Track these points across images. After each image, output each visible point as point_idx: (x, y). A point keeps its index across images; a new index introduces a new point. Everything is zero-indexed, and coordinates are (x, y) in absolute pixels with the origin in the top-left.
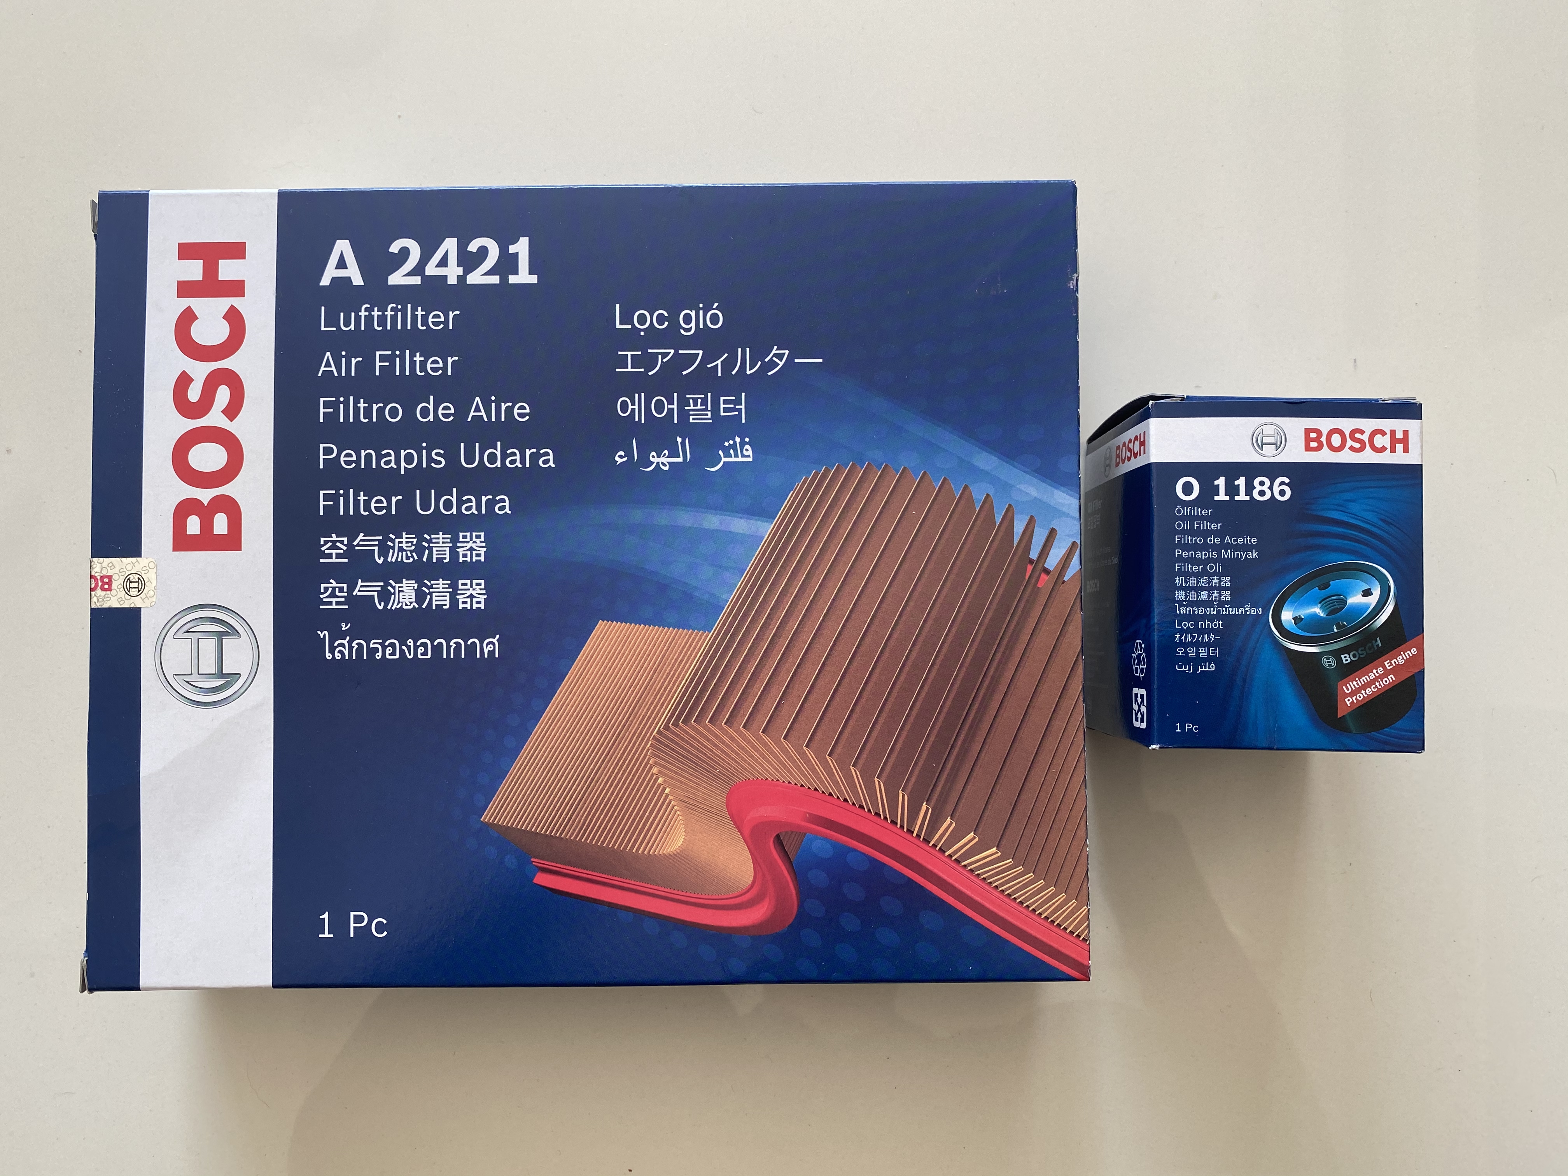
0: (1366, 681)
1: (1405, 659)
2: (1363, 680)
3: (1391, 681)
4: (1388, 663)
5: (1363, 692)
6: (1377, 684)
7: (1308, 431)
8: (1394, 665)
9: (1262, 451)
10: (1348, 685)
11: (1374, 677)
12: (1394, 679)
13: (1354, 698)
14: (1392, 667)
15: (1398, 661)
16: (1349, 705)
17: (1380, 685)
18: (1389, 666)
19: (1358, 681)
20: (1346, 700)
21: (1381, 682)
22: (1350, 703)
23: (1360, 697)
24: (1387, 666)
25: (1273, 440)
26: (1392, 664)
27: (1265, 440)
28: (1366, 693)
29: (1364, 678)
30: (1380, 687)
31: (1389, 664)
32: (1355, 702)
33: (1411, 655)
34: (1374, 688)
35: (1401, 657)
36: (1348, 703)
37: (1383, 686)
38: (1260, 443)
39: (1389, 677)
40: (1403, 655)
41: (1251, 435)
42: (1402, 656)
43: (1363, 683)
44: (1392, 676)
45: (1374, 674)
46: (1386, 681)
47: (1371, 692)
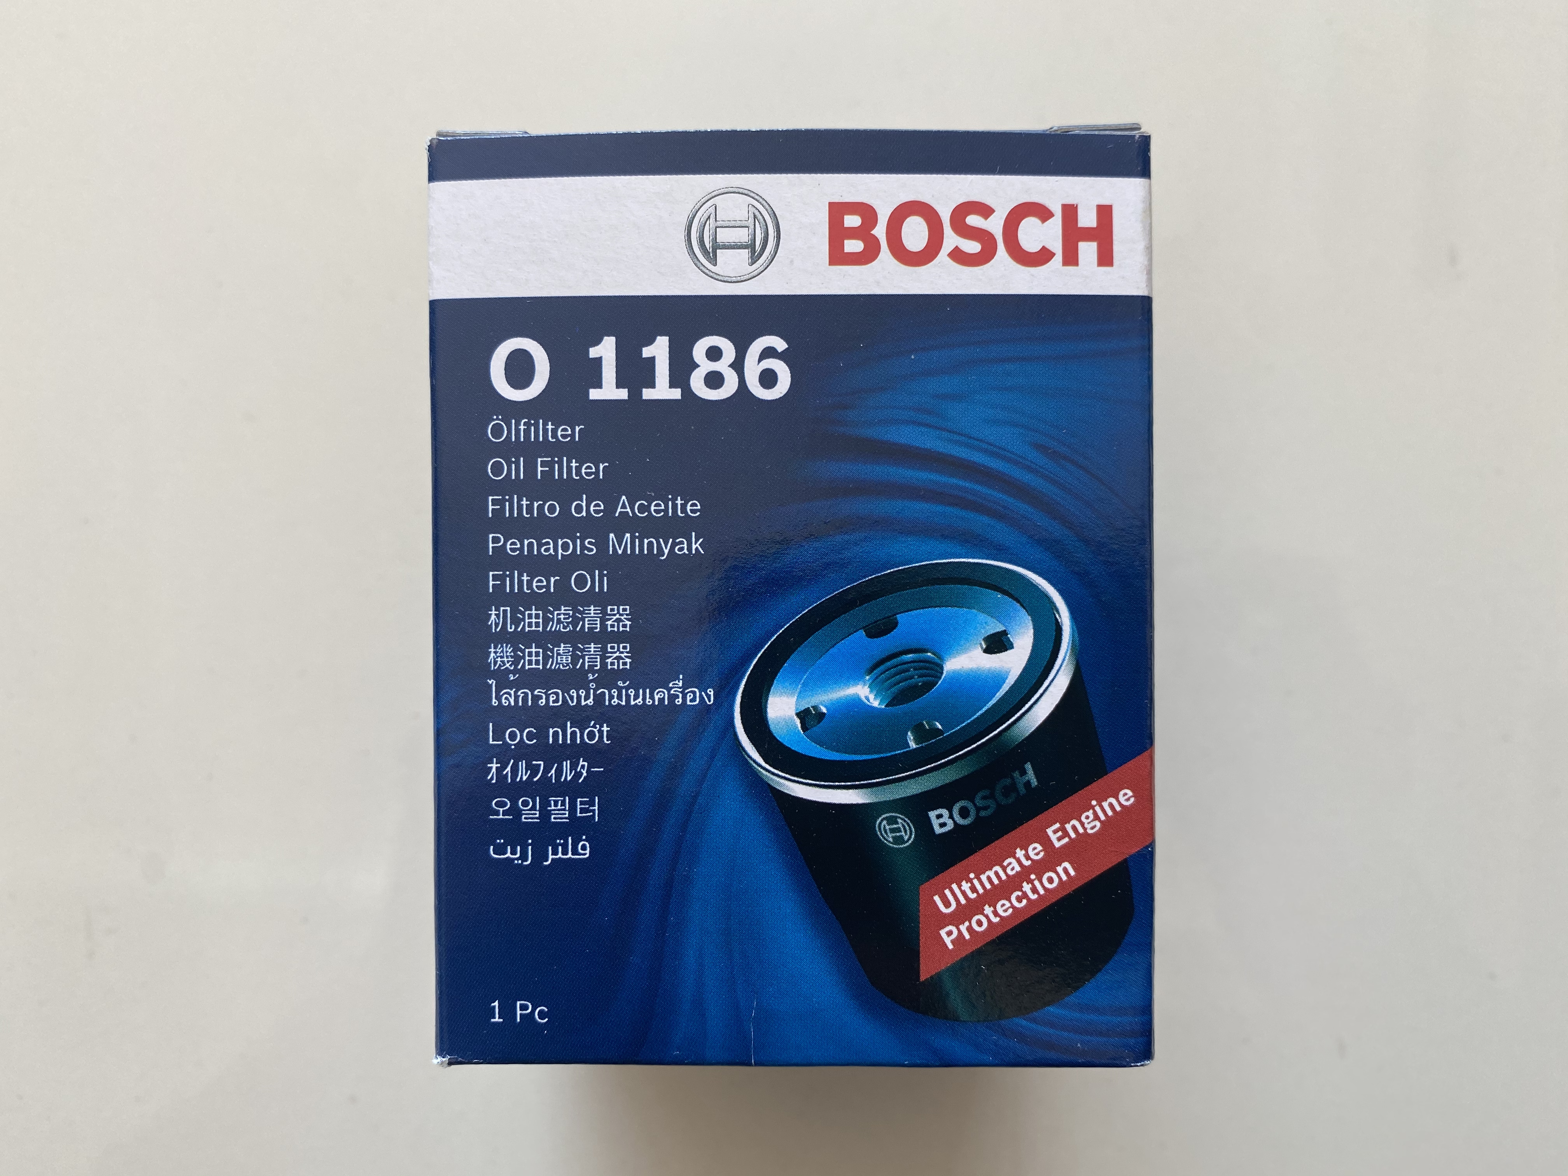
0: (996, 881)
1: (1103, 818)
2: (989, 878)
3: (1064, 878)
4: (1055, 832)
5: (988, 910)
6: (1027, 887)
7: (837, 210)
8: (1073, 835)
9: (715, 265)
10: (947, 892)
11: (1018, 868)
12: (1072, 873)
13: (963, 928)
14: (1066, 840)
15: (1082, 824)
16: (950, 946)
17: (1034, 890)
18: (1059, 839)
19: (976, 882)
20: (943, 933)
21: (1037, 883)
22: (953, 942)
23: (980, 923)
24: (1053, 838)
25: (742, 236)
26: (1066, 834)
27: (724, 236)
28: (996, 914)
29: (991, 873)
30: (1033, 897)
31: (1060, 833)
32: (967, 936)
33: (1118, 808)
34: (1019, 899)
35: (1090, 813)
36: (948, 941)
37: (1042, 892)
38: (708, 245)
39: (1060, 869)
40: (1098, 809)
41: (684, 221)
42: (1095, 813)
43: (988, 886)
44: (1066, 865)
45: (1019, 861)
46: (1050, 880)
47: (1011, 910)
